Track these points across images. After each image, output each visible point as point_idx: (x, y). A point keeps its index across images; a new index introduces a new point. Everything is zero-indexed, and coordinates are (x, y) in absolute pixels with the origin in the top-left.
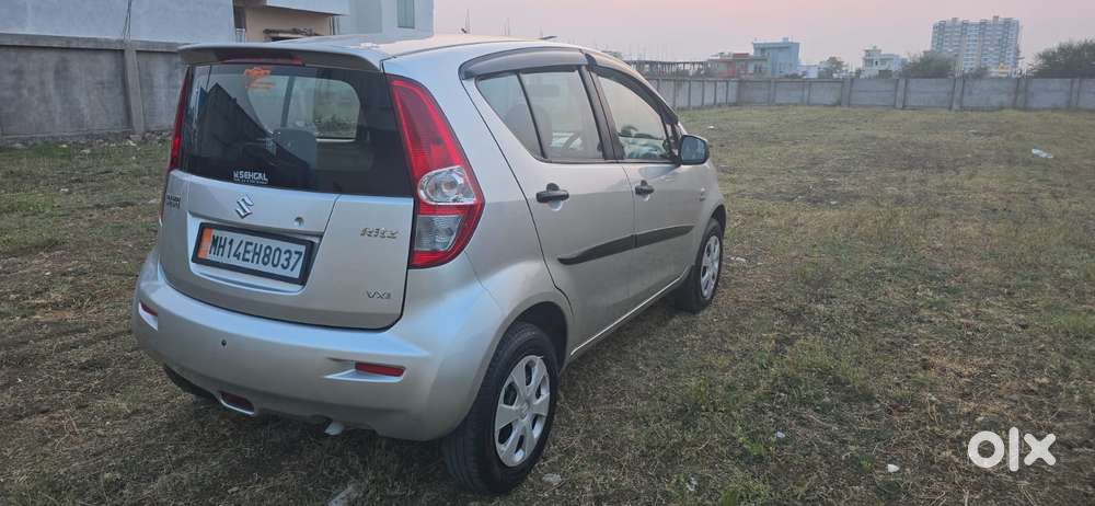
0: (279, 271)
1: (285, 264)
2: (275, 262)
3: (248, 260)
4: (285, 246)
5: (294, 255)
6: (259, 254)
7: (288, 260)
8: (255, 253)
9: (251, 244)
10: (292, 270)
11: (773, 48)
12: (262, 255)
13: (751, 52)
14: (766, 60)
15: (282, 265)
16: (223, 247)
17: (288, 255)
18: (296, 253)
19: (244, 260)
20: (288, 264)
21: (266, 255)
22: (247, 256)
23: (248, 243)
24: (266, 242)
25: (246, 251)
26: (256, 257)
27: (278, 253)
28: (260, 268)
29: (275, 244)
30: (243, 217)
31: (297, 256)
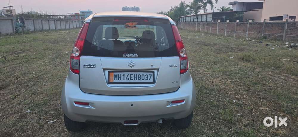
0: (145, 81)
1: (147, 79)
2: (143, 79)
3: (132, 80)
4: (145, 74)
5: (149, 76)
6: (136, 77)
7: (147, 77)
8: (134, 77)
9: (132, 75)
10: (149, 80)
11: (86, 12)
12: (137, 77)
13: (80, 13)
14: (84, 15)
15: (146, 79)
16: (121, 77)
17: (147, 76)
18: (149, 75)
19: (131, 80)
20: (148, 78)
21: (139, 77)
22: (132, 78)
23: (131, 75)
24: (138, 73)
25: (131, 77)
26: (135, 78)
27: (143, 76)
28: (138, 81)
29: (141, 74)
30: (132, 67)
31: (150, 76)
